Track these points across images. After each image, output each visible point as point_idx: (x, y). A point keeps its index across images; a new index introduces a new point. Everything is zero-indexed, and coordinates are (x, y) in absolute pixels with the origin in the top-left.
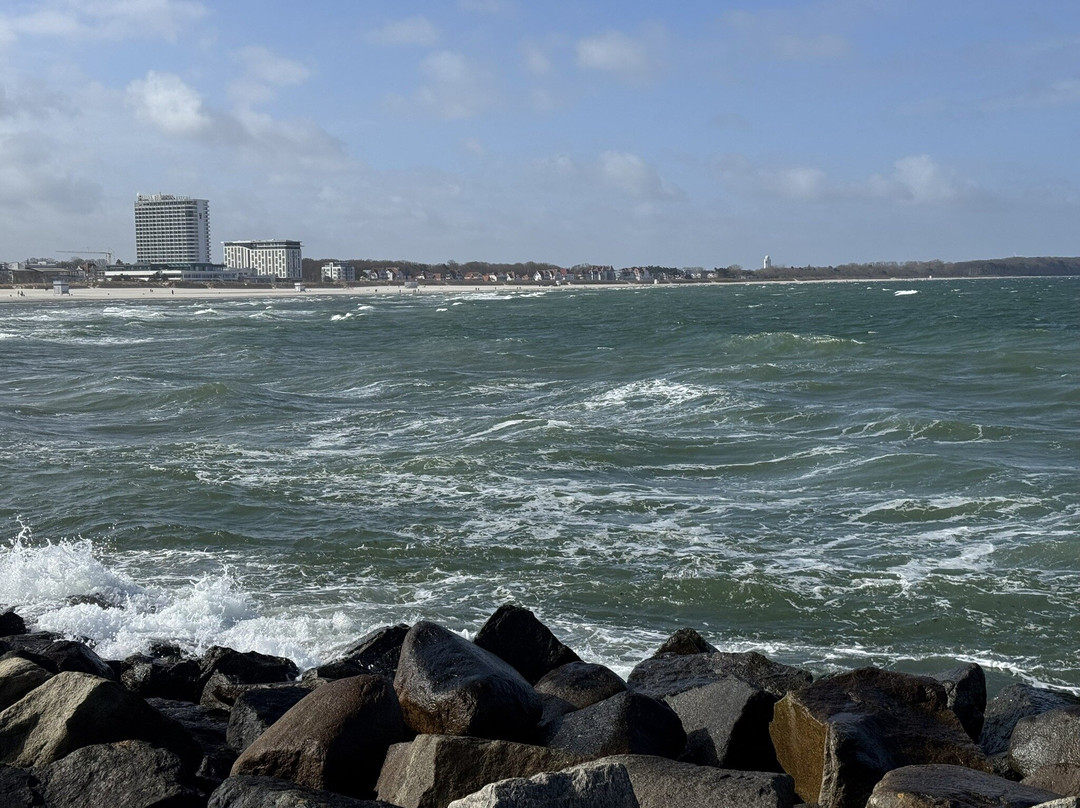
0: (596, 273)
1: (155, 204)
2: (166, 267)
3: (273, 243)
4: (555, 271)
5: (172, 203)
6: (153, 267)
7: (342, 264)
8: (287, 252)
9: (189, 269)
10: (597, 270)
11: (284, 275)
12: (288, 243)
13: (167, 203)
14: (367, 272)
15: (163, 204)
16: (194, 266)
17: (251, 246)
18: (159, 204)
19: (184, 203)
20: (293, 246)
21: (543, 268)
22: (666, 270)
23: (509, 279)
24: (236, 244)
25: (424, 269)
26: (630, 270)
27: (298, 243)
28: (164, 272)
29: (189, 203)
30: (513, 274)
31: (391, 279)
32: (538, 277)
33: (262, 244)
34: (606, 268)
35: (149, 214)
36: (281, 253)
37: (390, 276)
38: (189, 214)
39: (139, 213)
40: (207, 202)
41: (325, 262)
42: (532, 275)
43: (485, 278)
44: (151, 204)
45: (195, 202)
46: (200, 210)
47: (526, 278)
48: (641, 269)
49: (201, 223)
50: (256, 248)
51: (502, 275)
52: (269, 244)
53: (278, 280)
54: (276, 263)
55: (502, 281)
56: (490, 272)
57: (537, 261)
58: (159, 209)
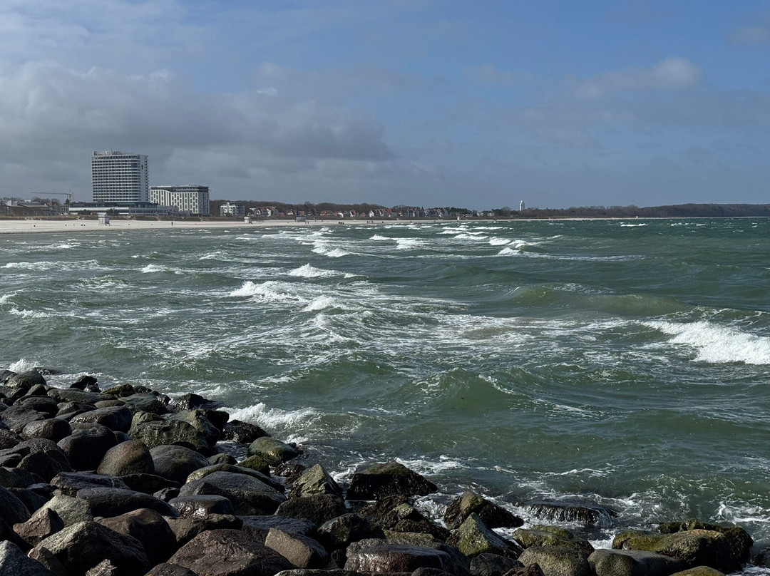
0: (411, 212)
1: (108, 158)
2: (116, 205)
3: (188, 188)
4: (384, 211)
5: (120, 157)
6: (107, 205)
7: (236, 203)
8: (200, 195)
9: (133, 206)
10: (411, 210)
11: (197, 211)
12: (199, 188)
13: (117, 157)
14: (253, 209)
15: (114, 158)
16: (137, 204)
17: (171, 190)
18: (111, 158)
19: (130, 157)
20: (203, 190)
21: (374, 208)
23: (352, 215)
24: (159, 188)
25: (290, 207)
26: (435, 210)
27: (207, 188)
28: (117, 208)
29: (133, 157)
30: (354, 212)
31: (270, 215)
32: (371, 214)
33: (180, 188)
34: (418, 208)
35: (101, 166)
36: (195, 196)
37: (269, 212)
38: (134, 165)
39: (95, 164)
40: (146, 157)
41: (224, 202)
42: (367, 213)
43: (336, 214)
44: (105, 158)
45: (138, 157)
46: (142, 163)
47: (363, 215)
48: (442, 209)
49: (143, 172)
50: (176, 191)
51: (347, 213)
52: (185, 188)
53: (191, 214)
54: (191, 203)
55: (347, 217)
56: (338, 211)
57: (369, 203)
58: (110, 161)
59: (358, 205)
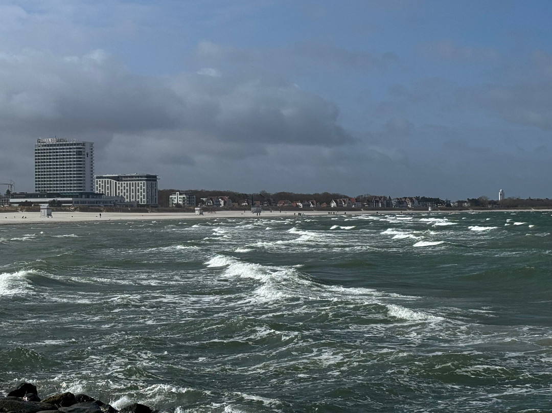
0: (377, 202)
1: (51, 145)
2: (58, 195)
3: (136, 177)
4: (347, 201)
5: (65, 145)
6: (50, 195)
7: (186, 193)
8: (147, 184)
9: (77, 197)
10: (378, 199)
11: (144, 201)
12: (147, 176)
13: (62, 145)
14: (204, 199)
15: (58, 145)
16: (81, 194)
17: (118, 179)
18: (55, 145)
19: (75, 144)
20: (151, 179)
21: (336, 197)
22: (430, 200)
23: (312, 206)
24: (105, 178)
25: (244, 197)
26: (403, 200)
27: (155, 177)
28: (60, 199)
29: (78, 144)
30: (315, 202)
31: (223, 205)
32: (333, 204)
33: (127, 177)
34: (385, 198)
35: (43, 155)
36: (142, 185)
37: (222, 203)
38: (79, 153)
39: (37, 152)
40: (92, 144)
41: (173, 192)
42: (329, 203)
43: (294, 205)
44: (48, 146)
45: (84, 144)
46: (88, 150)
47: (324, 205)
48: (411, 199)
49: (88, 160)
50: (122, 180)
51: (306, 203)
53: (139, 205)
54: (139, 192)
55: (307, 208)
56: (297, 201)
58: (54, 149)
59: (318, 195)
